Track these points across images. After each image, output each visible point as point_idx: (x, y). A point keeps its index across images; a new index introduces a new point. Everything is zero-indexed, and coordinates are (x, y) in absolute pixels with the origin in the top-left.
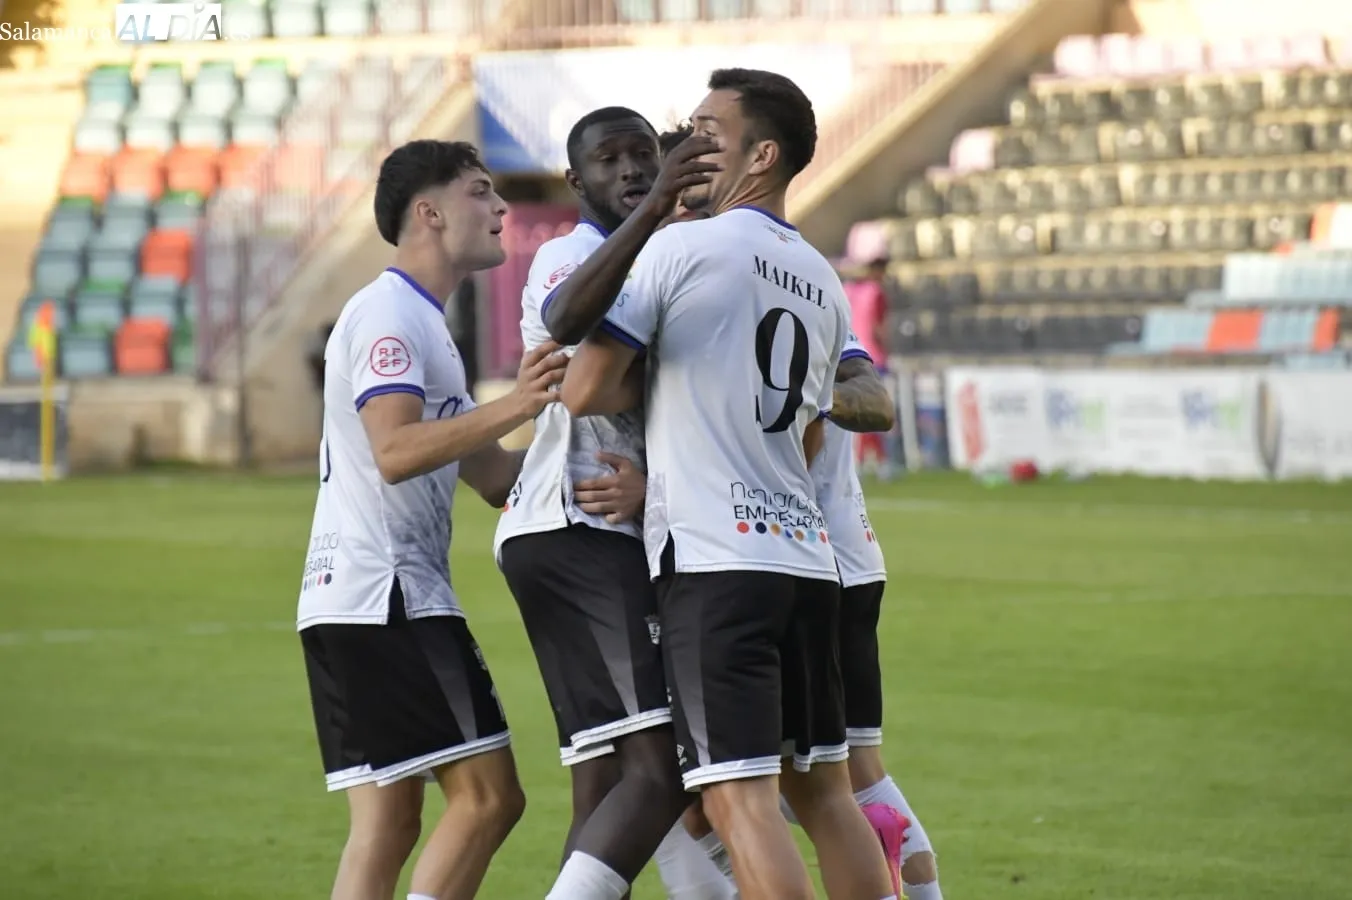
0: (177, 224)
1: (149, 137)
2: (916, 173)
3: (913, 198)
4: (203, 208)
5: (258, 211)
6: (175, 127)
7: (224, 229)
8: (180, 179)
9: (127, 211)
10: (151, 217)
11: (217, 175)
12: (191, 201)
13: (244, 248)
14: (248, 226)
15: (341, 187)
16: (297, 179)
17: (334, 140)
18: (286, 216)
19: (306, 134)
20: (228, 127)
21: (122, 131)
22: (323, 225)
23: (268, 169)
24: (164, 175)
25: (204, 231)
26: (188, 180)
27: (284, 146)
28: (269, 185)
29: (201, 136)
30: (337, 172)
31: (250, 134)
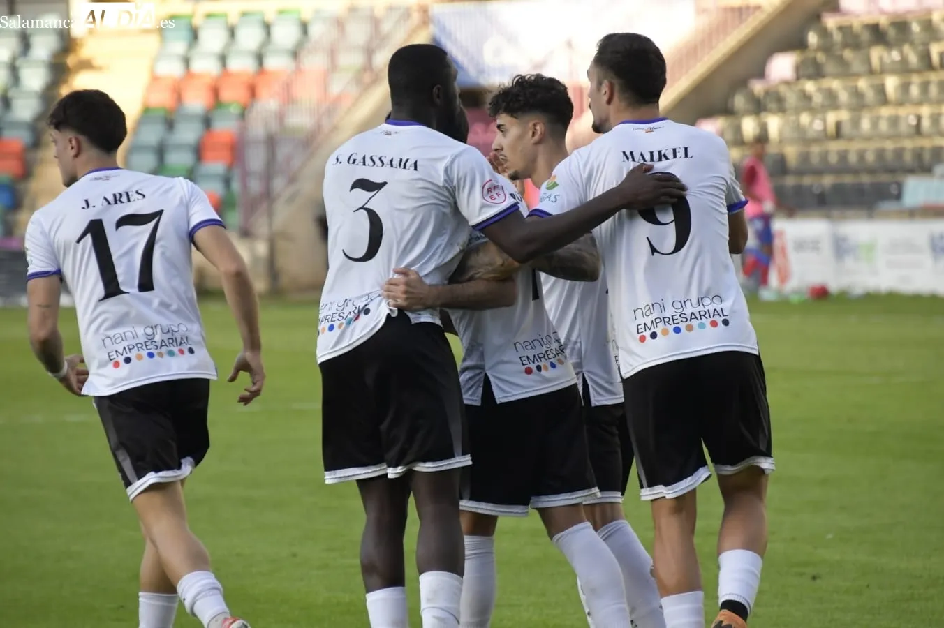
0: (225, 126)
1: (205, 66)
2: (741, 83)
3: (739, 101)
4: (243, 115)
5: (281, 117)
6: (223, 59)
7: (257, 129)
8: (226, 95)
9: (190, 117)
10: (207, 121)
11: (253, 91)
12: (234, 110)
13: (271, 142)
14: (274, 127)
15: (338, 99)
16: (308, 94)
17: (333, 67)
18: (300, 120)
19: (314, 63)
20: (260, 58)
21: (187, 61)
22: (326, 124)
23: (288, 87)
24: (215, 92)
25: (243, 130)
26: (233, 95)
27: (298, 71)
28: (289, 98)
29: (241, 64)
30: (336, 88)
31: (275, 63)
